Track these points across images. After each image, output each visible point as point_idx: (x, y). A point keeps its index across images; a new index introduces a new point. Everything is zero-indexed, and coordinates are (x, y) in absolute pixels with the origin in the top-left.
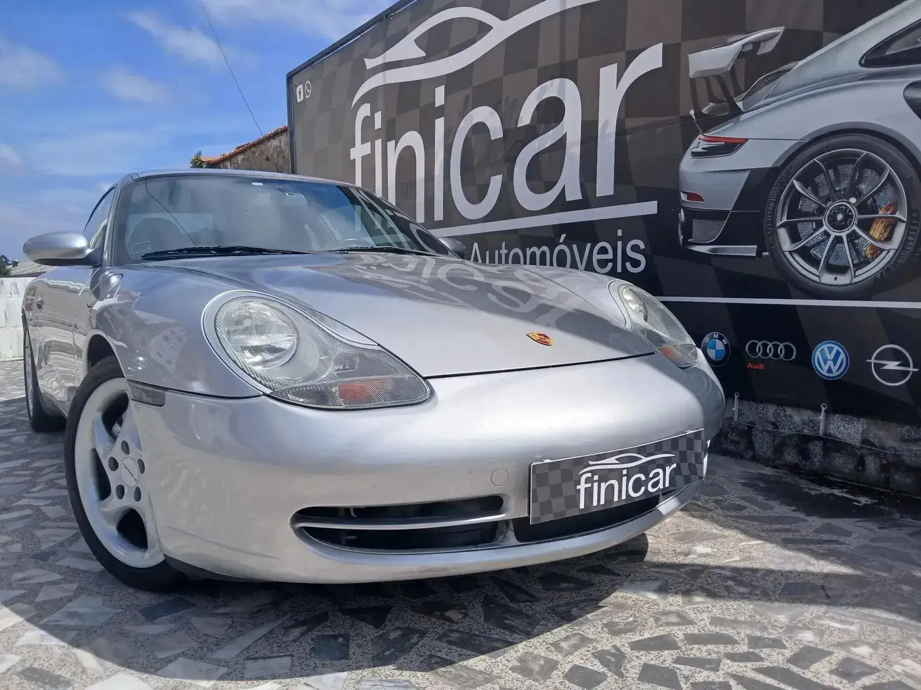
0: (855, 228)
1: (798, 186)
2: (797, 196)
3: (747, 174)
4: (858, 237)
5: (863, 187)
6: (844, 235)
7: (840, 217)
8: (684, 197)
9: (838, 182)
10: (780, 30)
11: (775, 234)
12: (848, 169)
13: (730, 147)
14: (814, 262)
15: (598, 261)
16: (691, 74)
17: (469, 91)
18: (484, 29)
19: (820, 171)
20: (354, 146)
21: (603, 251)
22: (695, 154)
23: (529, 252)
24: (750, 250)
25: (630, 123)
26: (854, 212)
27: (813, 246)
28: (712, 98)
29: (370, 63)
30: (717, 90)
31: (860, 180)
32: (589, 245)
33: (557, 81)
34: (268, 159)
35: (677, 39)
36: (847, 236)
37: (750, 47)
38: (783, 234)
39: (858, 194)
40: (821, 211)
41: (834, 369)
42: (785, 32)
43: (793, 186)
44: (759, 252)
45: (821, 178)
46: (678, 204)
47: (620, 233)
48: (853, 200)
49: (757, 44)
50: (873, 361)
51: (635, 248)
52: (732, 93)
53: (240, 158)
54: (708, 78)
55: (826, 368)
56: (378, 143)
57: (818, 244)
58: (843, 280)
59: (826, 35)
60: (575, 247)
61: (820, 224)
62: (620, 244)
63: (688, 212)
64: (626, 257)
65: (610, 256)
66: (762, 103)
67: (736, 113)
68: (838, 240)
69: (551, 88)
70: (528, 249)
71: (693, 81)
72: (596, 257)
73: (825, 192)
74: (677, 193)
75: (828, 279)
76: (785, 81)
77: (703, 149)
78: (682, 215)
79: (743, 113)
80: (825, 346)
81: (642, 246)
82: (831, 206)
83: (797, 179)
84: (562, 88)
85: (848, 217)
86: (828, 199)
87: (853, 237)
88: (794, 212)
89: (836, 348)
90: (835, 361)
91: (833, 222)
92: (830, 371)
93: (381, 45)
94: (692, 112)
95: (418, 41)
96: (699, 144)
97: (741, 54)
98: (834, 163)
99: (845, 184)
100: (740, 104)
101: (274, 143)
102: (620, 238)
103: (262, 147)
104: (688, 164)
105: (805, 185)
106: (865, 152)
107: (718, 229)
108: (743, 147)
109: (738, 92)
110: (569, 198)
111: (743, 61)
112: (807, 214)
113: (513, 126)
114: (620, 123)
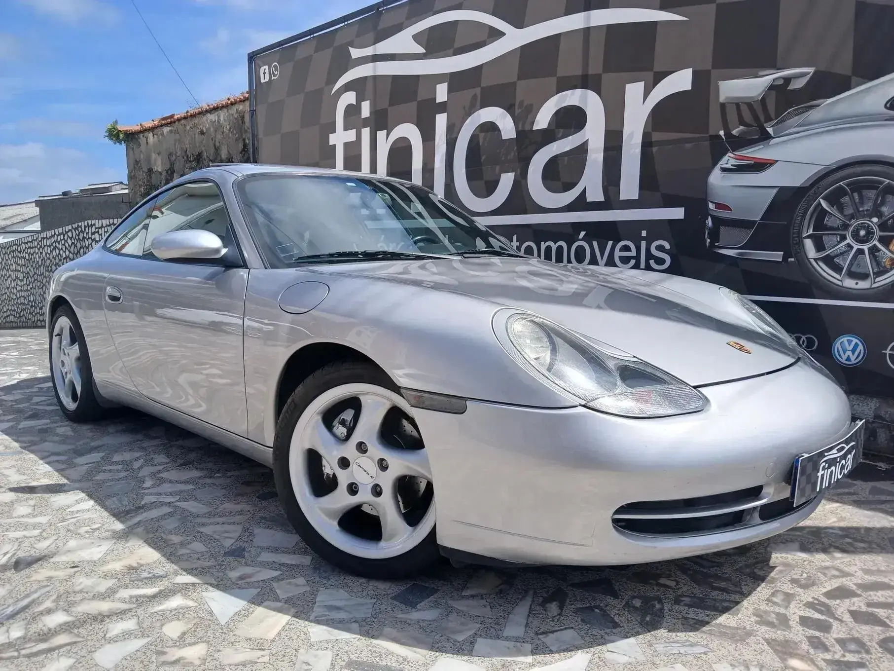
0: (876, 243)
1: (824, 204)
2: (824, 213)
3: (775, 191)
4: (879, 250)
5: (885, 209)
6: (865, 248)
7: (862, 233)
8: (711, 206)
9: (862, 203)
10: (811, 70)
11: (801, 244)
12: (872, 194)
13: (760, 166)
14: (838, 269)
15: (620, 257)
16: (722, 99)
17: (478, 91)
18: (496, 34)
19: (845, 193)
20: (334, 131)
21: (626, 248)
22: (724, 170)
23: (543, 246)
24: (777, 256)
25: (656, 136)
26: (876, 229)
27: (837, 256)
28: (742, 122)
29: (355, 53)
30: (747, 116)
31: (883, 203)
32: (610, 243)
33: (578, 92)
34: (202, 133)
35: (708, 66)
36: (869, 249)
37: (781, 82)
38: (809, 244)
39: (880, 215)
40: (846, 227)
41: (853, 358)
42: (815, 73)
43: (820, 204)
44: (785, 258)
45: (846, 199)
46: (706, 212)
47: (644, 233)
48: (875, 220)
49: (788, 80)
50: (888, 352)
51: (660, 248)
52: (762, 119)
53: (166, 130)
54: (738, 104)
55: (845, 357)
56: (366, 132)
57: (842, 254)
58: (863, 285)
59: (854, 79)
60: (595, 244)
61: (844, 238)
62: (643, 244)
63: (714, 218)
64: (649, 256)
65: (633, 253)
66: (792, 130)
67: (765, 137)
68: (860, 252)
69: (573, 97)
70: (542, 243)
71: (723, 106)
72: (617, 254)
73: (849, 211)
74: (704, 202)
75: (850, 283)
76: (814, 115)
77: (732, 165)
78: (709, 222)
79: (774, 138)
80: (845, 339)
81: (667, 246)
82: (854, 223)
83: (823, 198)
84: (584, 99)
85: (870, 233)
86: (852, 217)
87: (873, 250)
88: (819, 225)
89: (855, 341)
90: (853, 351)
91: (856, 236)
92: (848, 359)
93: (371, 36)
94: (722, 133)
95: (417, 38)
96: (729, 160)
97: (772, 87)
98: (858, 187)
99: (868, 206)
100: (770, 130)
101: (212, 117)
102: (644, 239)
103: (196, 120)
104: (716, 178)
105: (832, 204)
106: (888, 181)
107: (746, 235)
108: (774, 167)
109: (769, 119)
110: (590, 198)
111: (773, 93)
112: (832, 228)
113: (527, 128)
114: (646, 135)
